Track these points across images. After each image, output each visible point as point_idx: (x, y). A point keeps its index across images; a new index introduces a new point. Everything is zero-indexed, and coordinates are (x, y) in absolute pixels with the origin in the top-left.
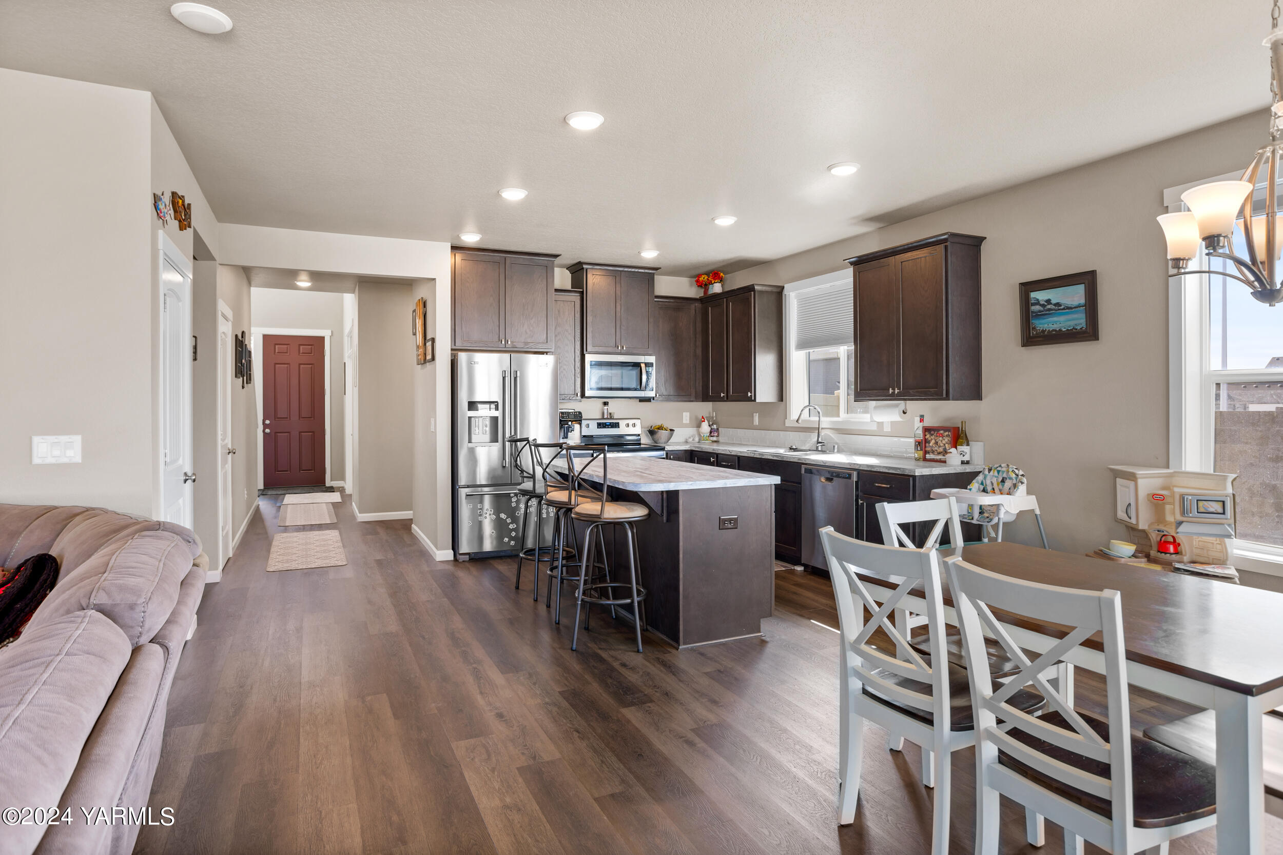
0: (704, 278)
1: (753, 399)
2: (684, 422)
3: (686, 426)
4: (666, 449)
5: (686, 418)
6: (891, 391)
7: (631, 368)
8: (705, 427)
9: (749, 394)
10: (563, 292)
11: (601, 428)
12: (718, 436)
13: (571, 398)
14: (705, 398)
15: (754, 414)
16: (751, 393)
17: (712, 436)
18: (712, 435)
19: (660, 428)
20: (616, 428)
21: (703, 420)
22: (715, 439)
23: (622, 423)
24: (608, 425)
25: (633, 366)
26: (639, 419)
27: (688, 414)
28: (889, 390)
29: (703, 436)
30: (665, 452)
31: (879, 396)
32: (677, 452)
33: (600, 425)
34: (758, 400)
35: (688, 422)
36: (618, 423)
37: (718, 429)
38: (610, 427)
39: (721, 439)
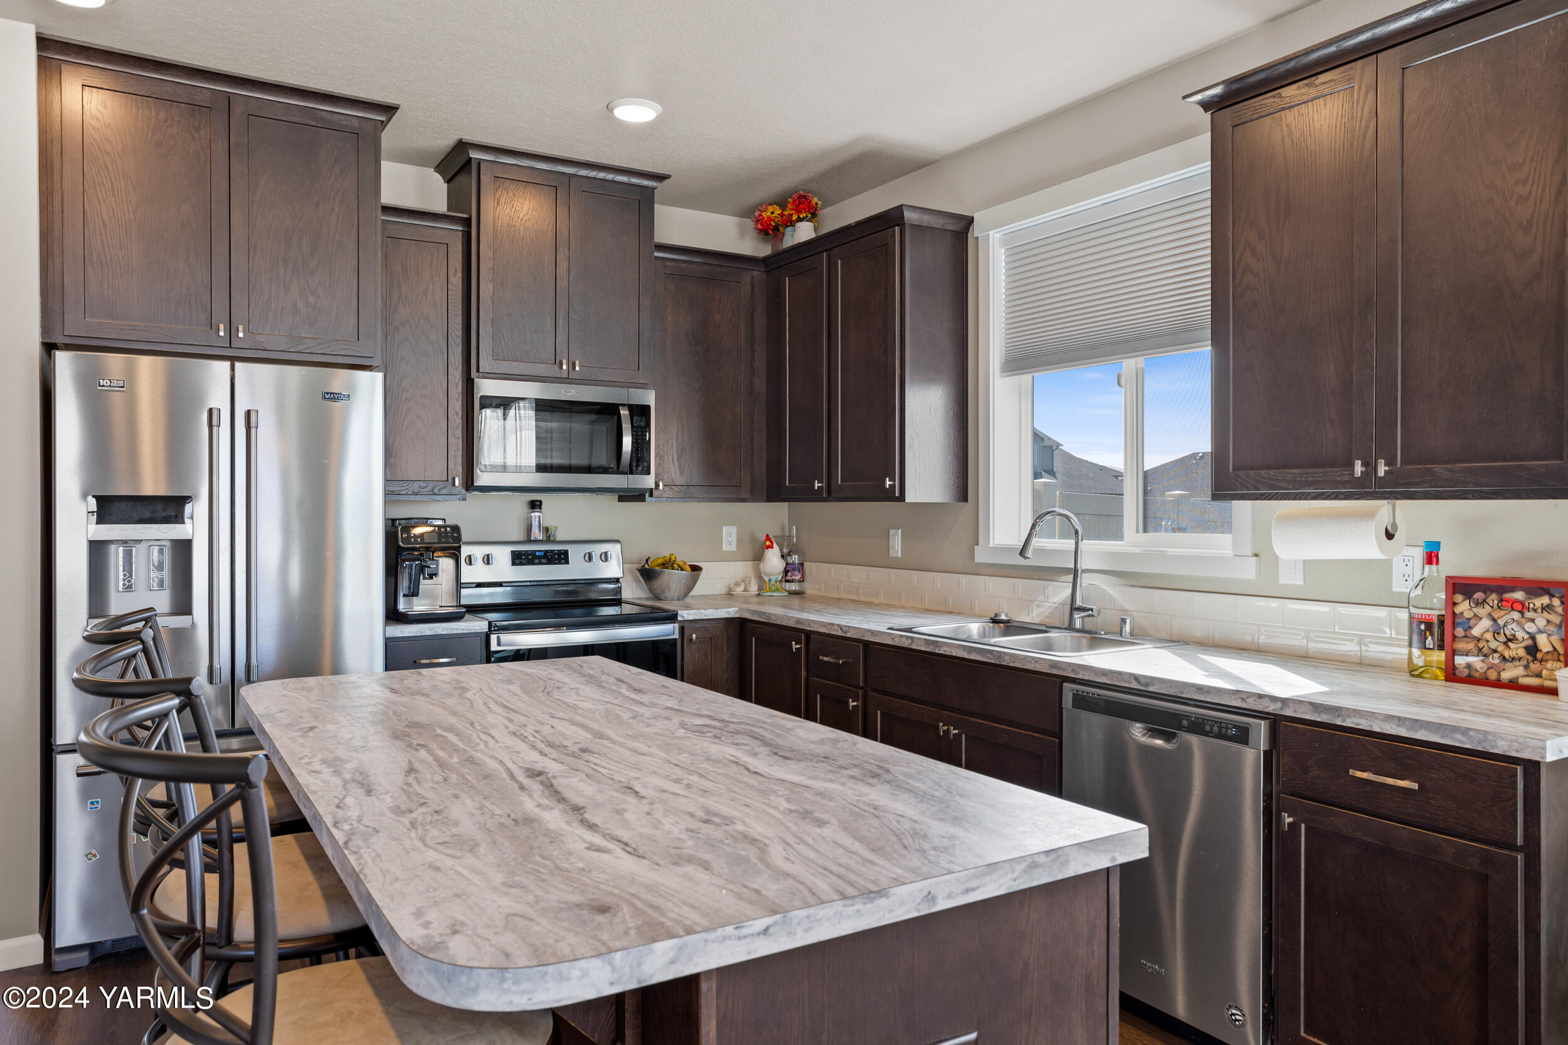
0: (773, 213)
1: (897, 494)
2: (725, 547)
3: (728, 557)
4: (680, 618)
5: (729, 538)
6: (1359, 468)
7: (594, 417)
8: (774, 561)
9: (888, 483)
10: (416, 218)
11: (521, 564)
12: (802, 581)
13: (436, 491)
14: (774, 492)
15: (892, 532)
16: (892, 479)
17: (788, 581)
18: (789, 578)
19: (669, 564)
20: (560, 563)
21: (768, 543)
22: (794, 587)
23: (575, 553)
24: (539, 557)
25: (598, 412)
26: (617, 541)
27: (733, 530)
28: (1351, 465)
29: (767, 579)
30: (677, 625)
31: (1309, 484)
32: (707, 625)
33: (518, 559)
34: (910, 498)
35: (733, 547)
36: (566, 553)
37: (802, 564)
38: (544, 561)
39: (809, 588)
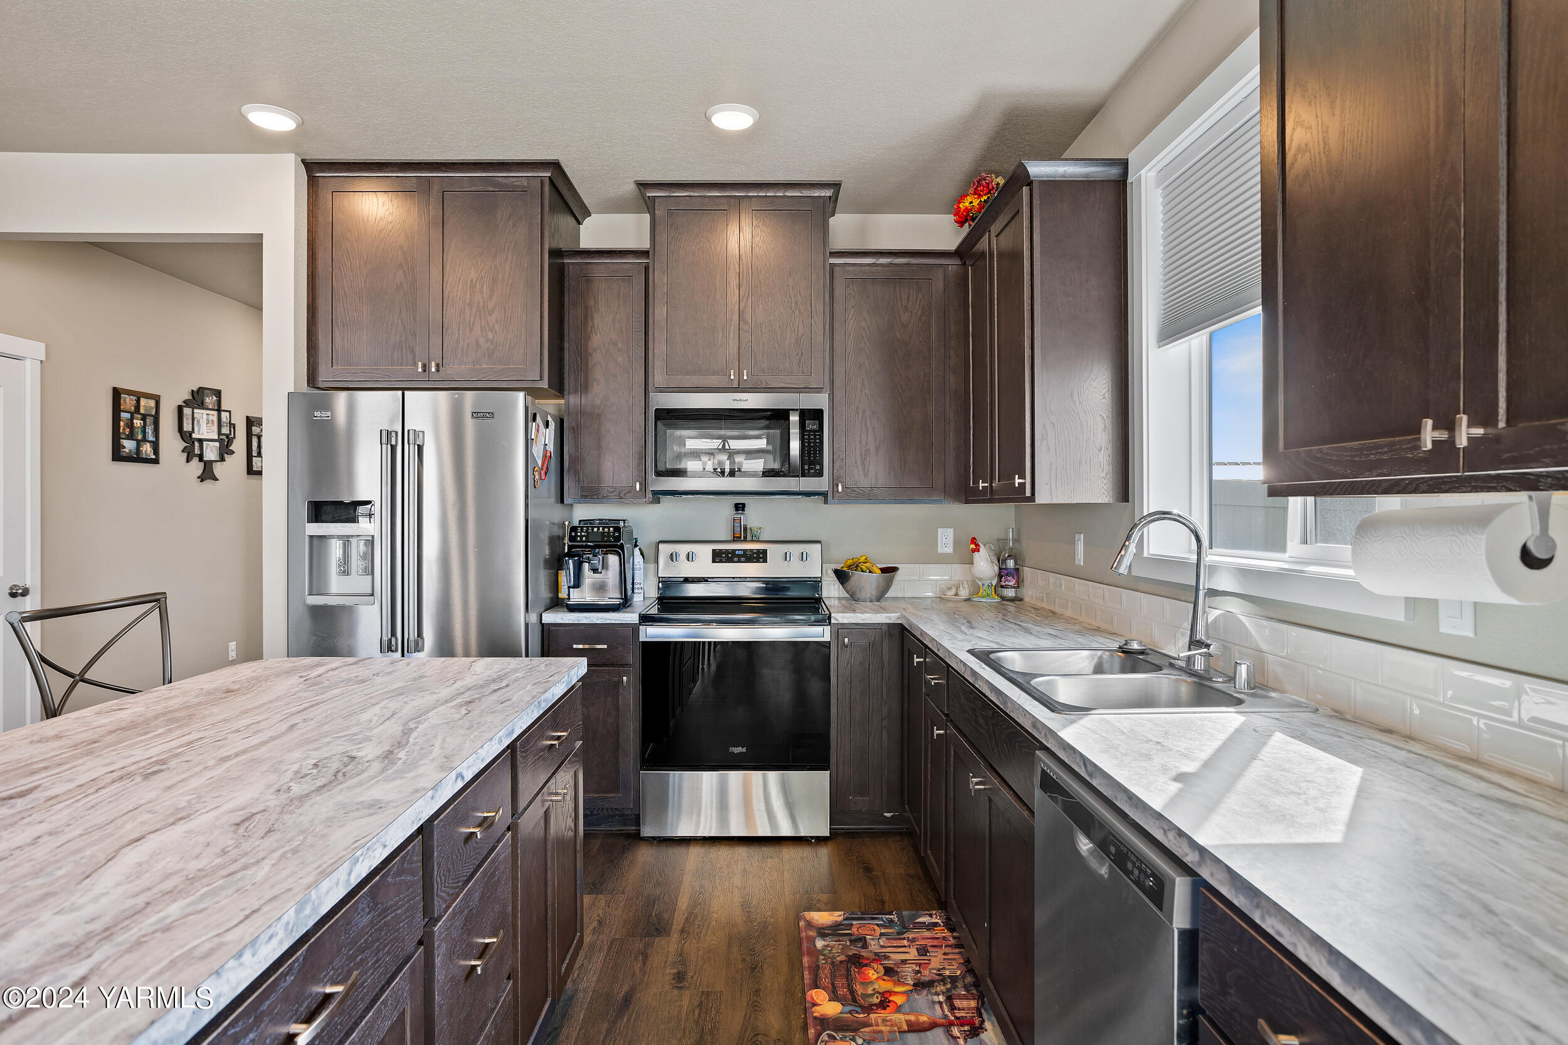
0: (971, 202)
1: (1028, 493)
2: (941, 549)
3: (944, 559)
4: (833, 621)
5: (946, 540)
6: (1429, 435)
7: (764, 422)
8: (984, 565)
9: (1017, 481)
11: (721, 561)
12: (1018, 586)
13: (622, 495)
14: (968, 495)
15: (1077, 536)
16: (1022, 476)
17: (1002, 587)
18: (1003, 583)
19: (855, 566)
20: (758, 562)
21: (973, 546)
22: (1010, 593)
23: (773, 551)
24: (739, 556)
25: (768, 418)
26: (819, 542)
27: (950, 532)
29: (980, 584)
30: (827, 629)
31: (1371, 467)
32: (865, 629)
33: (718, 557)
34: (1042, 498)
35: (949, 550)
36: (765, 552)
37: (1017, 570)
38: (743, 559)
39: (1029, 593)
